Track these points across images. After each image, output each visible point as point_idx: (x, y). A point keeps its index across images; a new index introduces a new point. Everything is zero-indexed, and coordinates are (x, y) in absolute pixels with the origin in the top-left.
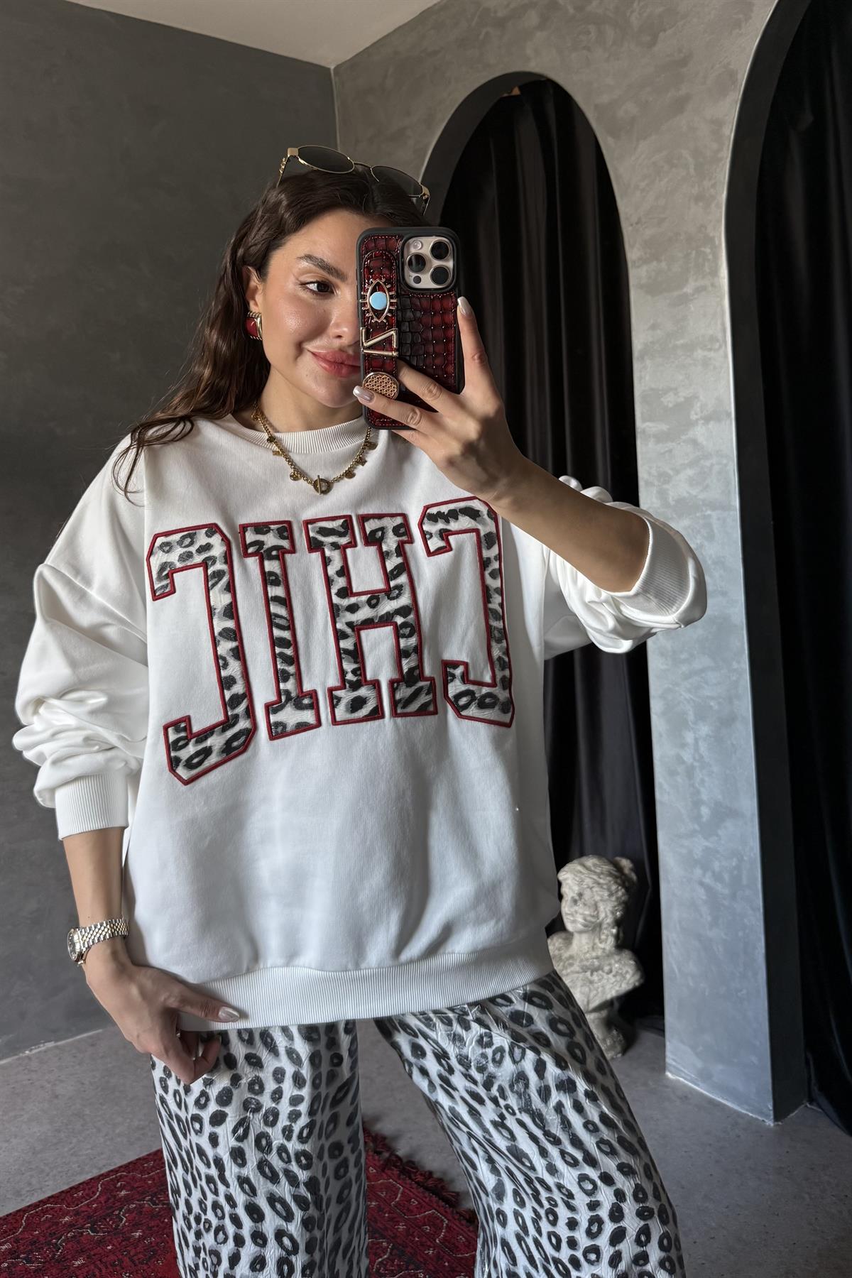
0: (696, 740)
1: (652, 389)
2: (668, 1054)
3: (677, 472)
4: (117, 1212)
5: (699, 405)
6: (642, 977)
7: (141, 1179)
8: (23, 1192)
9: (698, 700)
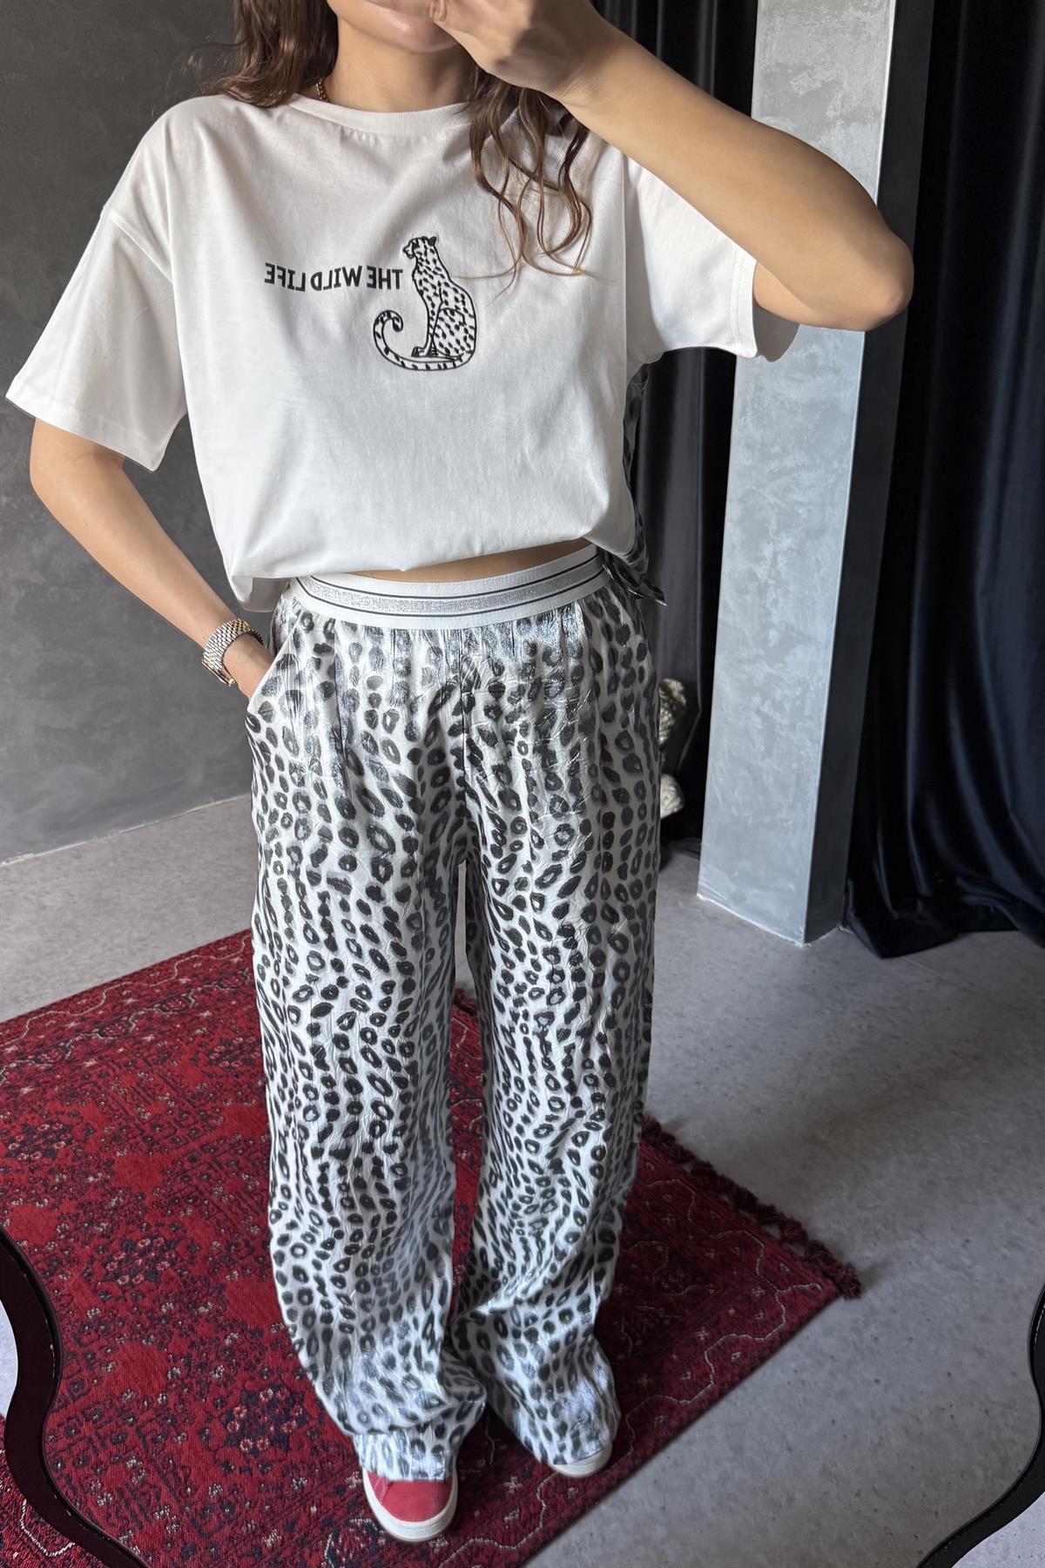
0: (775, 554)
1: (778, 65)
2: (701, 877)
4: (125, 1018)
5: (840, 95)
6: (681, 803)
7: (148, 988)
8: (23, 997)
9: (784, 505)
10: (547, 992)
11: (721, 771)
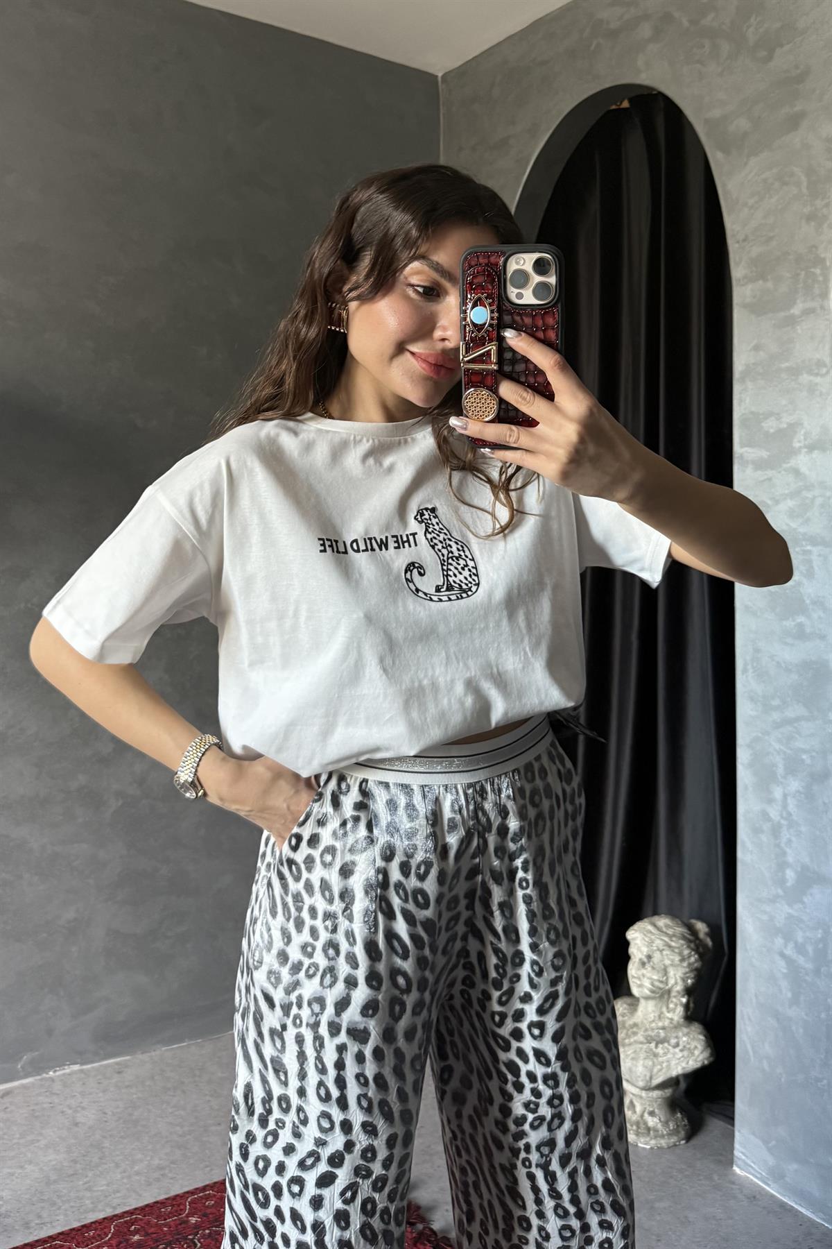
0: (785, 796)
1: (752, 413)
2: (737, 1145)
3: (777, 502)
5: (802, 432)
6: (712, 1055)
7: (157, 1225)
8: (33, 1224)
9: (789, 751)
10: (549, 1117)
11: (750, 1019)
